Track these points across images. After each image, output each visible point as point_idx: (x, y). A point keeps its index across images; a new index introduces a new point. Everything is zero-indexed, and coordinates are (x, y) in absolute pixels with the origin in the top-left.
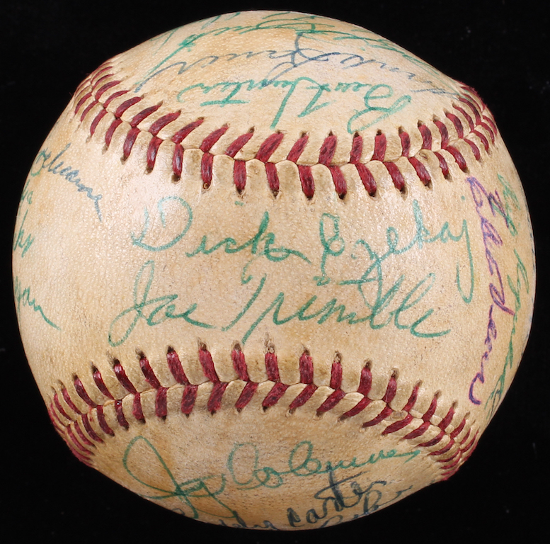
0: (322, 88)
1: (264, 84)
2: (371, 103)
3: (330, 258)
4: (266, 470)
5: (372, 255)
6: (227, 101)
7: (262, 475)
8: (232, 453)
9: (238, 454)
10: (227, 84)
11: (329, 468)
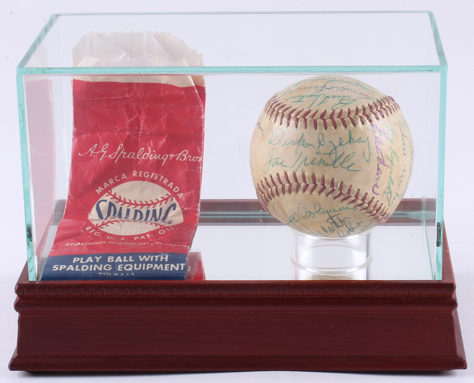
0: (327, 97)
1: (311, 96)
2: (341, 102)
3: (321, 147)
4: (309, 212)
5: (334, 146)
6: (299, 101)
7: (308, 214)
8: (298, 206)
9: (299, 206)
10: (300, 96)
11: (327, 212)
